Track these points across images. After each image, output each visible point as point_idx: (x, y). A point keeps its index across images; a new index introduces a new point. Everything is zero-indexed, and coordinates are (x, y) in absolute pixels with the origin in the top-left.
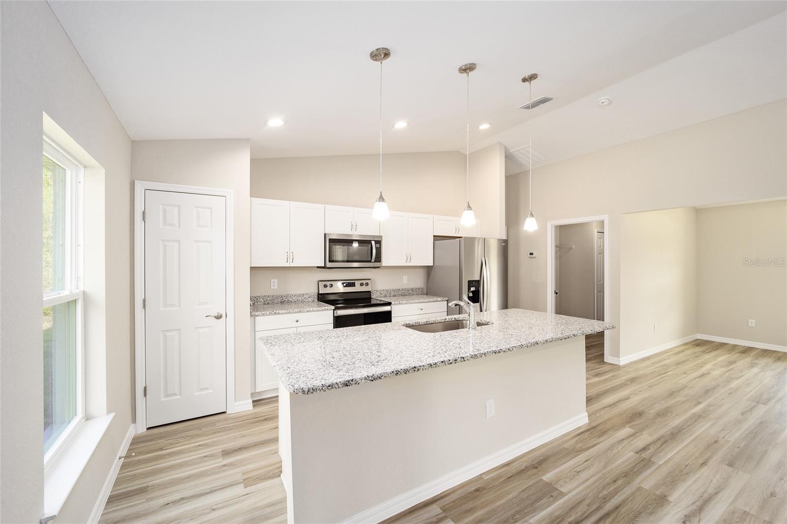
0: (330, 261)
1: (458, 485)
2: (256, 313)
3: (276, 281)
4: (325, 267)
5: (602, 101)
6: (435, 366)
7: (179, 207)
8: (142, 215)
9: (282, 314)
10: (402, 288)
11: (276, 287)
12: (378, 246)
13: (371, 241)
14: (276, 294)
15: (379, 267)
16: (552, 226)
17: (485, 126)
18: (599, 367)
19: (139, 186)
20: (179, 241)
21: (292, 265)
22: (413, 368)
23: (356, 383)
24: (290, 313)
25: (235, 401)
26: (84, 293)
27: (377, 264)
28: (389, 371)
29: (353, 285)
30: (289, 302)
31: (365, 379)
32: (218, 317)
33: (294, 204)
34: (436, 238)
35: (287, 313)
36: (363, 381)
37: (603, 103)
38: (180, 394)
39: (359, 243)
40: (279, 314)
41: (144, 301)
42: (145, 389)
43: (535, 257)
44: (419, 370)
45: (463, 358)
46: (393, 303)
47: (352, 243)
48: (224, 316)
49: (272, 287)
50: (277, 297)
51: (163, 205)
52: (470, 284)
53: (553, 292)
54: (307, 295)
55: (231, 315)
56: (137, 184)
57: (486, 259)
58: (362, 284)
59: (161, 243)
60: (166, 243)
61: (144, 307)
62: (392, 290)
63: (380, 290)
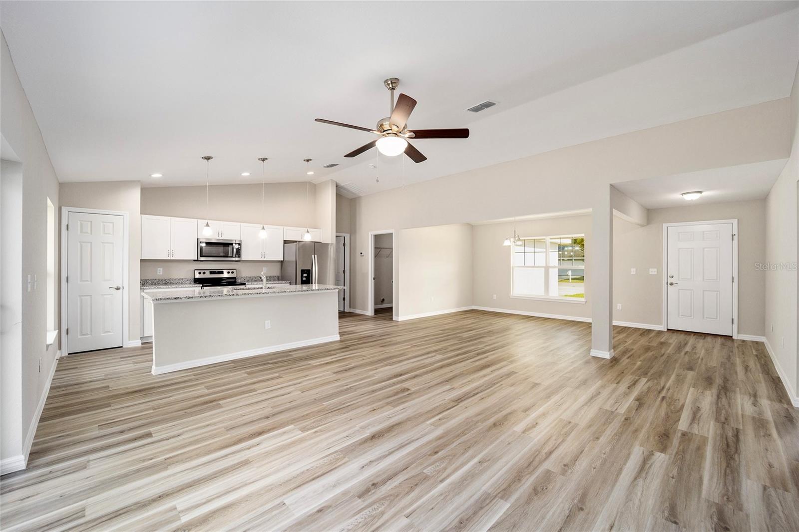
0: (201, 256)
2: (144, 288)
3: (161, 269)
4: (197, 260)
7: (91, 222)
8: (66, 227)
11: (161, 273)
12: (239, 246)
13: (232, 243)
14: (161, 278)
15: (240, 261)
16: (371, 235)
17: (310, 173)
19: (65, 210)
20: (91, 243)
21: (172, 258)
25: (129, 340)
27: (237, 259)
29: (221, 273)
30: (171, 284)
32: (118, 289)
33: (174, 219)
34: (285, 242)
38: (91, 335)
41: (67, 278)
42: (67, 330)
43: (363, 255)
46: (247, 284)
48: (122, 288)
49: (158, 273)
50: (162, 280)
51: (80, 221)
52: (303, 272)
53: (373, 279)
54: (185, 279)
55: (126, 288)
56: (63, 209)
57: (316, 256)
58: (229, 273)
59: (79, 244)
60: (82, 244)
61: (67, 281)
62: (254, 277)
63: (244, 277)
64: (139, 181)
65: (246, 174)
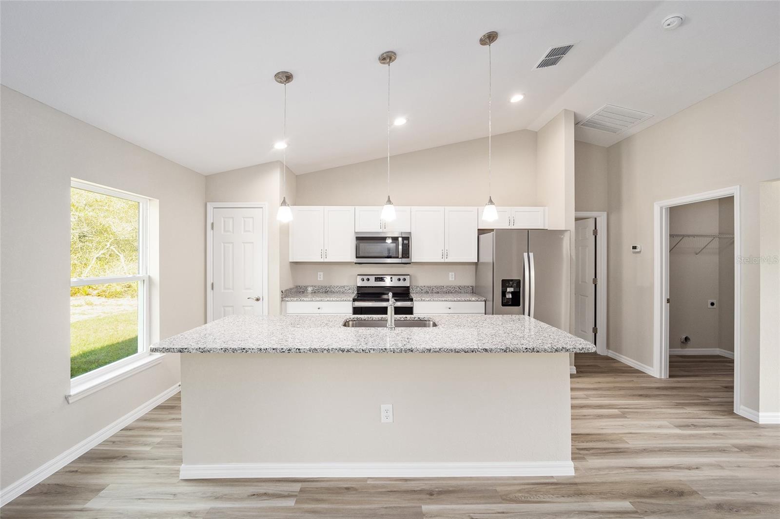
0: (360, 257)
2: (287, 299)
3: (322, 273)
5: (668, 22)
6: (265, 351)
7: (233, 218)
8: (211, 225)
9: (306, 301)
10: (447, 285)
11: (322, 279)
12: (406, 242)
13: (398, 237)
14: (321, 285)
15: (410, 263)
16: (661, 208)
17: (517, 98)
18: (714, 417)
20: (233, 243)
22: (241, 349)
23: (188, 352)
24: (312, 301)
26: (149, 277)
27: (404, 260)
28: (219, 348)
29: (382, 279)
30: (331, 292)
31: (197, 349)
32: (258, 300)
33: (327, 208)
34: (481, 231)
35: (310, 301)
36: (194, 351)
37: (669, 25)
39: (392, 240)
40: (303, 301)
41: (213, 284)
43: (640, 252)
44: (247, 351)
45: (299, 349)
46: (413, 299)
47: (386, 240)
48: (261, 299)
49: (319, 279)
51: (224, 218)
52: (505, 283)
53: (664, 301)
54: (347, 286)
55: (266, 299)
56: (209, 205)
57: (531, 255)
58: (399, 280)
59: (222, 244)
60: (225, 244)
61: (213, 289)
62: (435, 287)
63: (421, 286)
64: (277, 162)
65: (400, 122)
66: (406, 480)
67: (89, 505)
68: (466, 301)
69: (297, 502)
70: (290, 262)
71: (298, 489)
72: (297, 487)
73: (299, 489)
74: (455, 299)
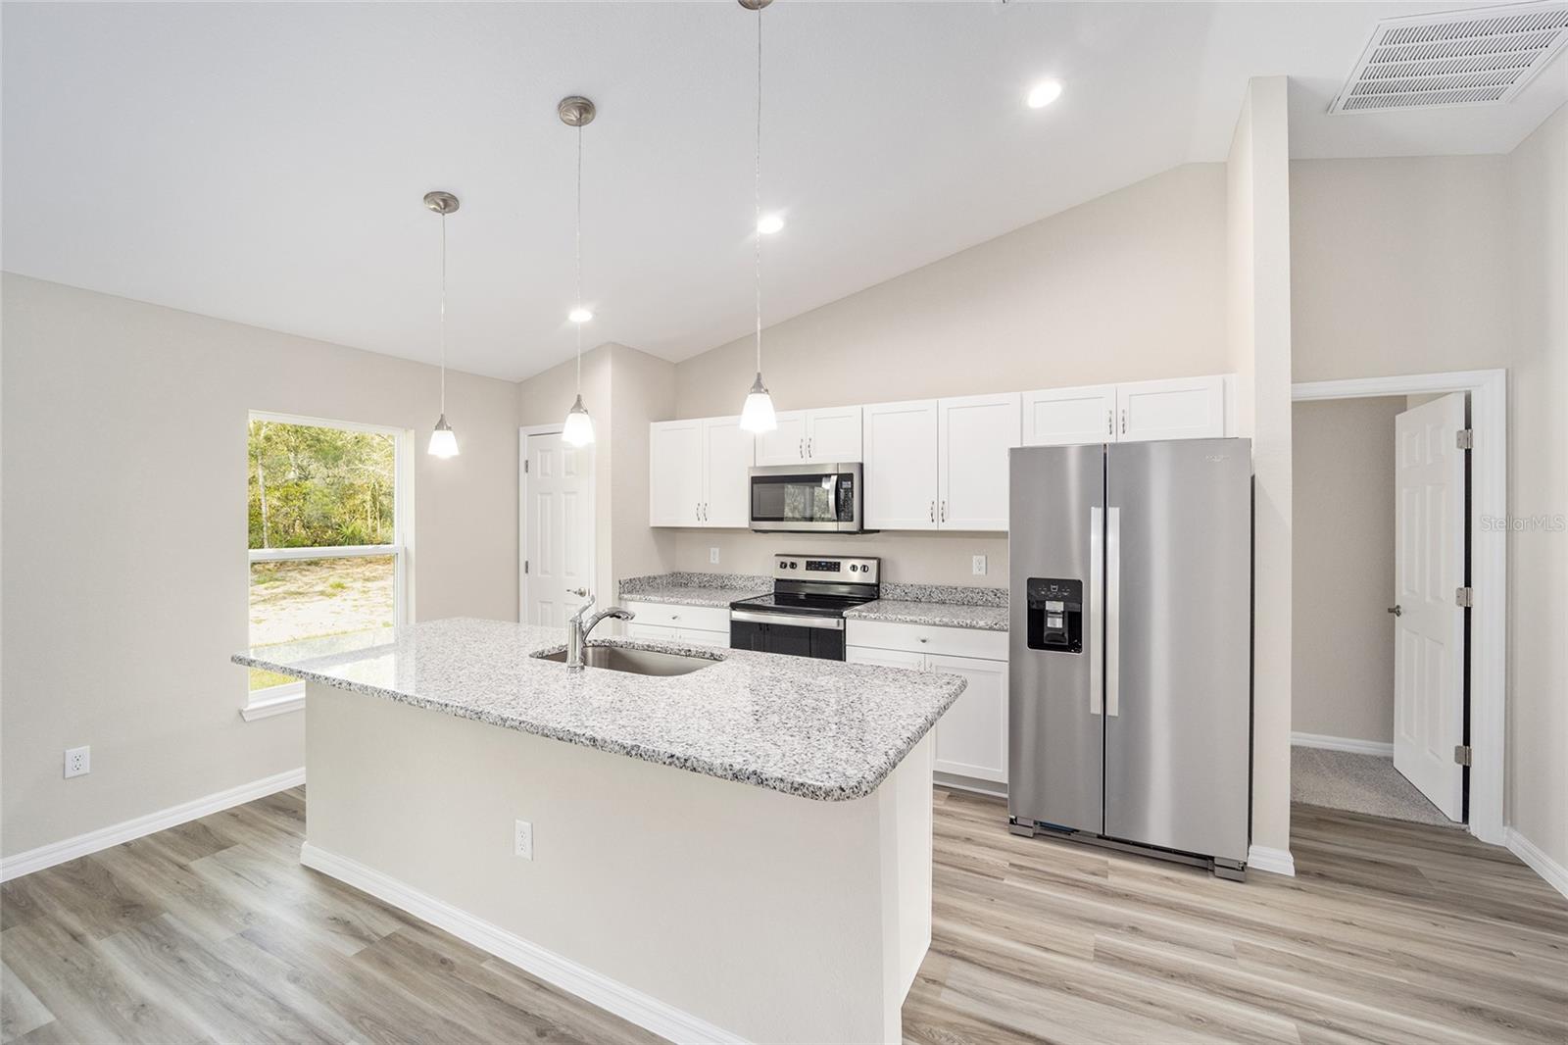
0: (754, 518)
1: (456, 937)
3: (717, 550)
7: (551, 451)
8: (525, 464)
9: (655, 602)
11: (717, 561)
13: (830, 476)
14: (715, 572)
15: (861, 532)
17: (1044, 93)
19: (523, 434)
24: (663, 602)
26: (406, 549)
27: (843, 526)
29: (834, 567)
32: (582, 594)
33: (707, 421)
35: (660, 602)
40: (650, 601)
41: (527, 563)
49: (712, 561)
50: (716, 577)
51: (540, 451)
52: (1039, 589)
54: (759, 578)
55: (593, 593)
56: (522, 430)
58: (854, 568)
59: (539, 497)
60: (542, 496)
61: (527, 572)
62: (936, 588)
63: (904, 585)
64: (607, 344)
66: (540, 986)
67: (196, 865)
68: (962, 627)
69: (360, 955)
70: (653, 528)
71: (386, 931)
72: (388, 927)
73: (389, 933)
74: (937, 620)
